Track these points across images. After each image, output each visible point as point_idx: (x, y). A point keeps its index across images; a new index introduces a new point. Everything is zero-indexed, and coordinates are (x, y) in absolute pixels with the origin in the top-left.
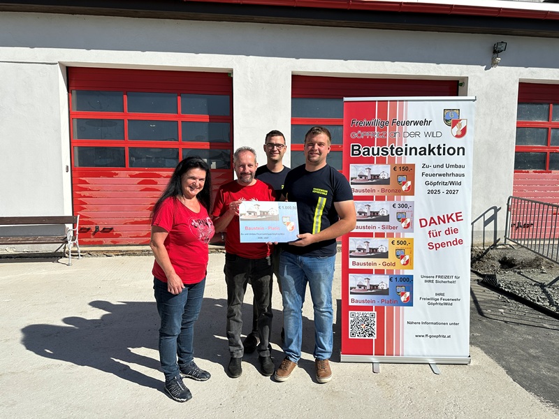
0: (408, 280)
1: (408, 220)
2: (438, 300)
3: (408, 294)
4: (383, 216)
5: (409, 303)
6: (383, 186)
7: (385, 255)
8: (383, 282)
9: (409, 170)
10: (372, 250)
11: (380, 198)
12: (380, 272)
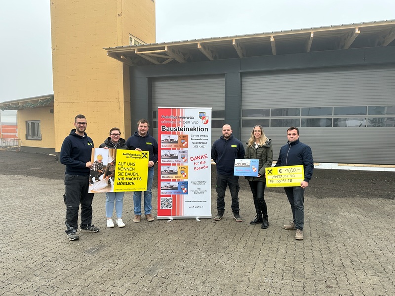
0: (186, 183)
1: (186, 158)
2: (198, 192)
3: (186, 189)
4: (175, 157)
5: (186, 193)
6: (175, 144)
7: (176, 173)
8: (175, 184)
9: (185, 137)
10: (171, 171)
11: (174, 149)
12: (174, 180)
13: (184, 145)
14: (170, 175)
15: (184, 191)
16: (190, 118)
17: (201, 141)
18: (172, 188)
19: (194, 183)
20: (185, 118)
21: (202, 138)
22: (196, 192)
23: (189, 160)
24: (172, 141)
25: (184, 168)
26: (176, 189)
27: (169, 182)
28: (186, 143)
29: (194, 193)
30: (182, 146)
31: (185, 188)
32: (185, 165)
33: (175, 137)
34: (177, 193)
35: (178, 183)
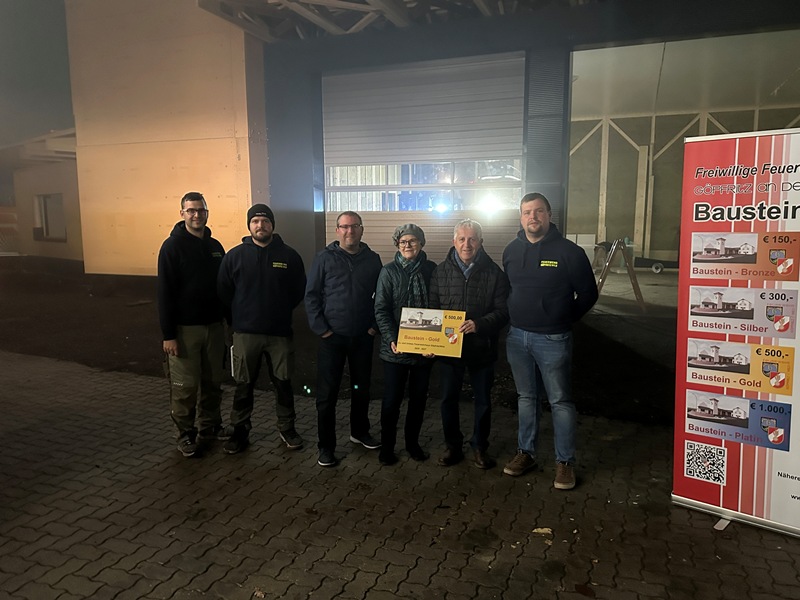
13: (780, 269)
14: (719, 374)
18: (725, 417)
20: (790, 169)
24: (733, 256)
25: (778, 353)
26: (742, 423)
27: (714, 395)
28: (790, 261)
30: (773, 276)
31: (778, 426)
32: (784, 343)
33: (747, 243)
34: (747, 439)
35: (751, 406)
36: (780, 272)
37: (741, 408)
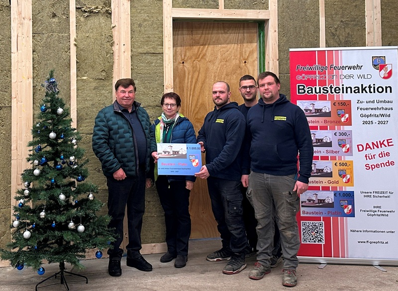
0: (350, 195)
1: (348, 146)
2: (377, 212)
4: (326, 142)
5: (352, 214)
6: (324, 119)
7: (330, 175)
9: (345, 105)
10: (319, 171)
13: (343, 119)
14: (317, 179)
15: (346, 211)
16: (354, 68)
17: (378, 112)
18: (322, 203)
19: (367, 195)
20: (343, 68)
21: (380, 105)
22: (372, 213)
23: (355, 149)
24: (319, 113)
25: (345, 164)
26: (330, 205)
27: (315, 192)
28: (347, 116)
29: (369, 215)
30: (339, 123)
31: (349, 204)
32: (348, 158)
33: (325, 106)
34: (334, 214)
35: (335, 195)
36: (343, 121)
37: (329, 197)
